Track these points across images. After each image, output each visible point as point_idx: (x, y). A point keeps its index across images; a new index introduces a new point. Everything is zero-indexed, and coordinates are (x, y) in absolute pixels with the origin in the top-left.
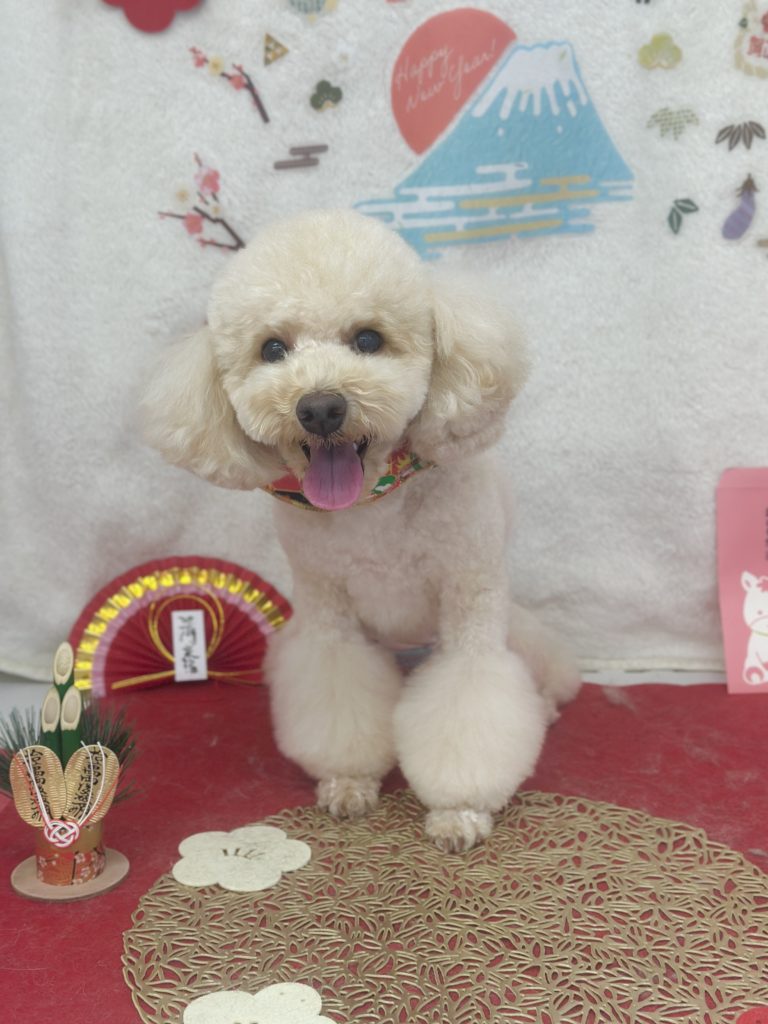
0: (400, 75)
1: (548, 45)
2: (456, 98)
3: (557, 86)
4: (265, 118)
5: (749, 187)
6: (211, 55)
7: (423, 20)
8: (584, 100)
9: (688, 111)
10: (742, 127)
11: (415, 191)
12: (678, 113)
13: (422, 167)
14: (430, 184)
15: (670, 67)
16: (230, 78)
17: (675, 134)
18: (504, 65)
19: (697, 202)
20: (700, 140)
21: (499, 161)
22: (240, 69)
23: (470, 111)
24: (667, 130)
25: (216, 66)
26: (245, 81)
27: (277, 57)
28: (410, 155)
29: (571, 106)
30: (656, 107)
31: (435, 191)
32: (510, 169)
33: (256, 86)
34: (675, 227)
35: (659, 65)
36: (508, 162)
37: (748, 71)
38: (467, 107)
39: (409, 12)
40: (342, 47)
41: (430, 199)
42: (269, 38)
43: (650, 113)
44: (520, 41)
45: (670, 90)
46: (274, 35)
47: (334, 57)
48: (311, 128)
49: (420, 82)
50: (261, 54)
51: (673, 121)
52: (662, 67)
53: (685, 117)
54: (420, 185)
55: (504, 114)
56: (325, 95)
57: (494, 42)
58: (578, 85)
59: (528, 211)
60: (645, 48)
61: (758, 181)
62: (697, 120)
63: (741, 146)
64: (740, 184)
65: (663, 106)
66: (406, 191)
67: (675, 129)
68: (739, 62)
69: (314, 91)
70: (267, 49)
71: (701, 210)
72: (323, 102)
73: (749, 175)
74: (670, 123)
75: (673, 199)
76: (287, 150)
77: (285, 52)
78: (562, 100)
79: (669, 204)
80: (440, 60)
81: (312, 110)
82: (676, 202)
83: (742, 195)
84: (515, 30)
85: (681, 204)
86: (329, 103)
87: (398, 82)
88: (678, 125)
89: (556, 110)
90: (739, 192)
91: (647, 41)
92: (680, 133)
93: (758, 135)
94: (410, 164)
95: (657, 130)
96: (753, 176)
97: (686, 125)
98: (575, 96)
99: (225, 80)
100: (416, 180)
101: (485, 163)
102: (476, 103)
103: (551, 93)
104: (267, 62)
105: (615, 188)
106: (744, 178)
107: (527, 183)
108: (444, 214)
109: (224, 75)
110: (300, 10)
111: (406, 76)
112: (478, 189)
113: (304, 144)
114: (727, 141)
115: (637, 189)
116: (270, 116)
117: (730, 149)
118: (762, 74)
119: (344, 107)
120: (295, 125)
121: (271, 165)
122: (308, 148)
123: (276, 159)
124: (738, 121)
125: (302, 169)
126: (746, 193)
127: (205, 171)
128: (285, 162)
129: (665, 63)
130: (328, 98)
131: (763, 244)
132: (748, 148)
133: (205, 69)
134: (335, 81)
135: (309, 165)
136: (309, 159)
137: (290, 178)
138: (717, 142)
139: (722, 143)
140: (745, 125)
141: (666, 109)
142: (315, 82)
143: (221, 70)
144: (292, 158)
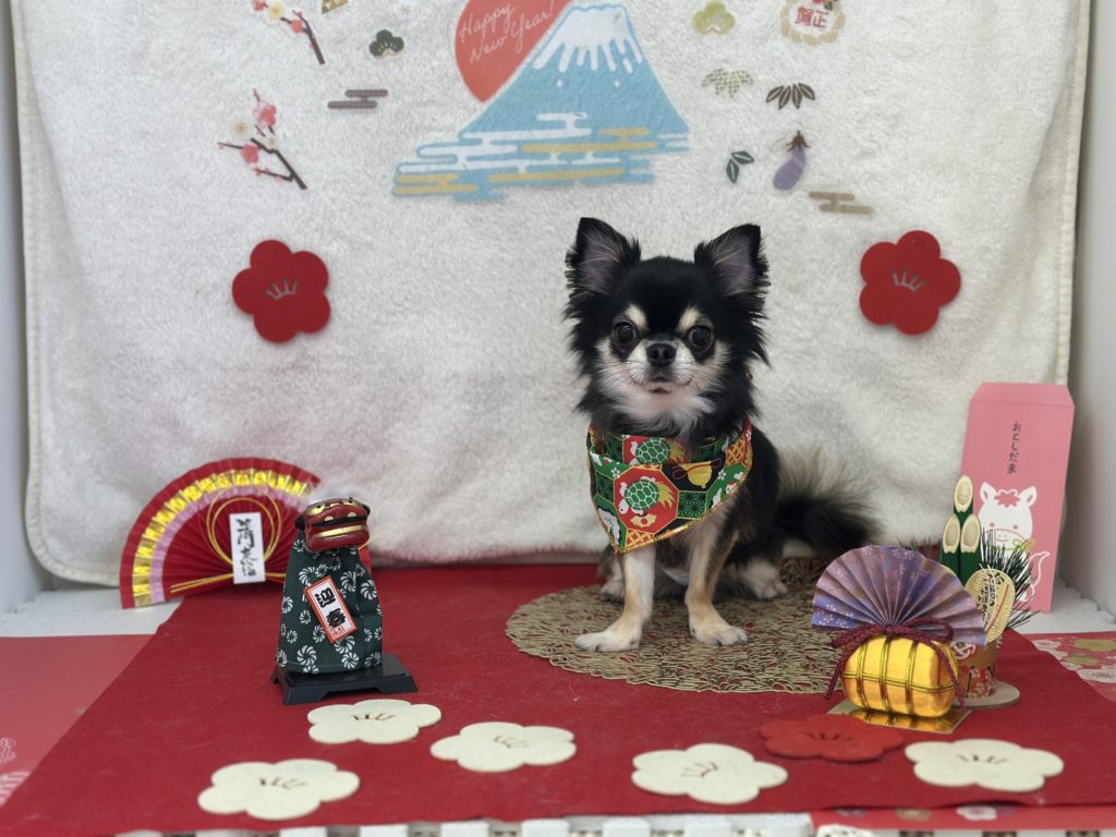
1: (603, 7)
2: (519, 52)
4: (322, 61)
5: (799, 143)
8: (639, 59)
9: (742, 72)
10: (792, 88)
11: (478, 135)
12: (733, 74)
13: (486, 114)
14: (493, 129)
15: (723, 32)
16: (290, 22)
17: (730, 92)
18: (562, 23)
19: (753, 155)
20: (753, 98)
21: (559, 110)
22: (300, 15)
23: (530, 64)
24: (722, 89)
25: (275, 11)
26: (304, 26)
27: (336, 6)
28: (473, 102)
29: (627, 63)
30: (711, 67)
31: (499, 135)
32: (569, 118)
33: (314, 31)
34: (733, 177)
35: (713, 29)
36: (567, 112)
37: (796, 38)
38: (528, 60)
41: (493, 143)
43: (705, 73)
44: (576, 3)
45: (720, 51)
47: (395, 9)
48: (371, 73)
49: (484, 36)
50: (320, 2)
51: (728, 81)
52: (715, 31)
53: (740, 77)
54: (484, 130)
55: (563, 67)
56: (386, 43)
58: (632, 44)
59: (590, 159)
60: (699, 14)
61: (808, 138)
62: (751, 80)
63: (791, 104)
64: (790, 139)
65: (718, 67)
67: (730, 87)
68: (786, 29)
69: (375, 40)
71: (756, 161)
72: (383, 50)
73: (799, 132)
75: (731, 151)
76: (343, 92)
77: (344, 3)
78: (618, 57)
79: (726, 157)
80: (504, 16)
81: (372, 57)
82: (733, 154)
83: (792, 149)
85: (737, 156)
86: (391, 51)
87: (462, 36)
88: (732, 85)
89: (612, 66)
90: (789, 147)
91: (701, 7)
92: (735, 92)
93: (808, 96)
94: (474, 111)
95: (712, 88)
96: (802, 133)
97: (740, 84)
98: (630, 55)
99: (285, 23)
100: (480, 125)
101: (545, 111)
102: (536, 57)
103: (607, 50)
104: (325, 10)
105: (671, 140)
106: (795, 134)
107: (587, 131)
108: (507, 157)
109: (283, 19)
111: (469, 30)
112: (538, 137)
113: (362, 88)
114: (777, 100)
115: (692, 142)
116: (325, 58)
117: (780, 107)
118: (812, 41)
119: (406, 55)
120: (353, 69)
121: (325, 103)
122: (365, 91)
123: (331, 99)
124: (788, 83)
125: (359, 110)
126: (796, 148)
127: (262, 106)
128: (340, 102)
129: (718, 29)
130: (389, 47)
131: (814, 195)
132: (798, 107)
133: (265, 13)
134: (396, 30)
135: (367, 107)
136: (366, 102)
137: (346, 119)
138: (767, 101)
139: (773, 102)
140: (795, 86)
141: (720, 70)
142: (376, 31)
143: (282, 15)
144: (348, 99)
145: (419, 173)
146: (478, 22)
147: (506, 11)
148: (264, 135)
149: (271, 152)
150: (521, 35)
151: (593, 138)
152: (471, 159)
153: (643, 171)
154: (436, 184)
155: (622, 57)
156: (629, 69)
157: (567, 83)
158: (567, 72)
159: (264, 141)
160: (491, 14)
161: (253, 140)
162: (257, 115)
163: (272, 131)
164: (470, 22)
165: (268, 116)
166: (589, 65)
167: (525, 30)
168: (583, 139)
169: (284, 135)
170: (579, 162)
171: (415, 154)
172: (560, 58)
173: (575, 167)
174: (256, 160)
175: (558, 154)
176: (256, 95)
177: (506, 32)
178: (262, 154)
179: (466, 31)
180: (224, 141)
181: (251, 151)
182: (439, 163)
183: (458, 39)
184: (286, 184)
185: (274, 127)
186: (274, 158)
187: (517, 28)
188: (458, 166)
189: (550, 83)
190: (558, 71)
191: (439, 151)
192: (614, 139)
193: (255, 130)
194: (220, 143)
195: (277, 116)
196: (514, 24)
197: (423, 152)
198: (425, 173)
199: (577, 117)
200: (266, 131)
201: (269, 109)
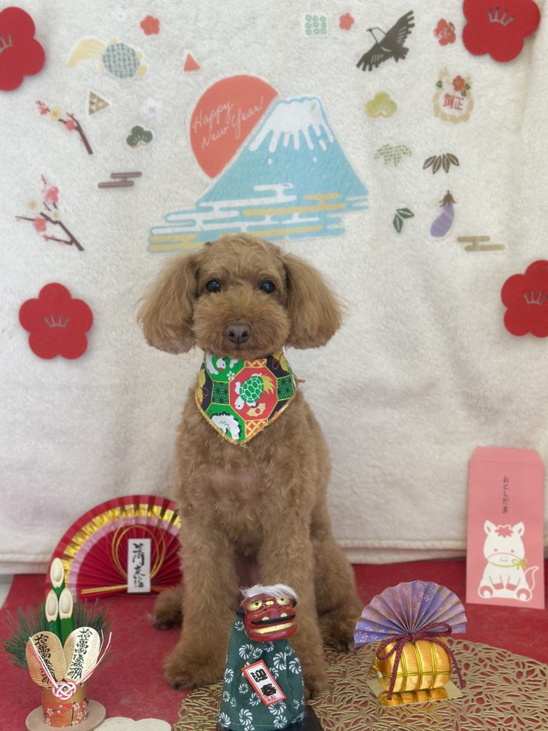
0: (196, 123)
1: (302, 100)
2: (238, 138)
3: (311, 128)
4: (90, 151)
5: (448, 200)
6: (52, 106)
7: (211, 83)
8: (331, 140)
9: (404, 146)
10: (442, 157)
11: (210, 204)
12: (397, 148)
13: (215, 187)
14: (221, 199)
15: (389, 115)
16: (65, 122)
17: (395, 162)
18: (270, 114)
19: (413, 211)
20: (413, 165)
21: (271, 182)
22: (72, 116)
23: (247, 147)
24: (389, 160)
25: (55, 114)
26: (75, 124)
27: (99, 108)
28: (206, 178)
29: (322, 143)
30: (381, 144)
31: (225, 204)
32: (279, 188)
33: (83, 128)
34: (399, 228)
35: (381, 114)
36: (277, 183)
37: (444, 118)
38: (245, 144)
39: (201, 78)
40: (151, 102)
41: (221, 209)
42: (92, 95)
43: (376, 148)
44: (280, 97)
45: (389, 132)
46: (95, 93)
47: (144, 110)
48: (129, 159)
49: (211, 127)
50: (87, 106)
51: (393, 153)
52: (383, 115)
53: (402, 150)
54: (215, 200)
55: (272, 149)
56: (138, 136)
57: (262, 98)
58: (326, 128)
59: (296, 219)
60: (370, 102)
61: (455, 196)
62: (410, 152)
63: (442, 170)
64: (442, 198)
65: (386, 143)
66: (203, 205)
67: (395, 158)
68: (437, 111)
69: (130, 134)
70: (92, 103)
71: (416, 216)
72: (137, 142)
73: (448, 191)
74: (391, 155)
75: (397, 208)
76: (109, 175)
77: (107, 104)
78: (315, 139)
79: (394, 212)
80: (225, 111)
81: (129, 147)
82: (398, 210)
83: (443, 205)
84: (277, 90)
85: (401, 212)
86: (143, 142)
87: (195, 128)
88: (396, 156)
89: (311, 146)
90: (441, 204)
91: (372, 97)
92: (398, 161)
93: (453, 163)
94: (207, 185)
95: (382, 159)
96: (451, 192)
97: (402, 156)
98: (324, 136)
99: (62, 123)
100: (212, 196)
101: (260, 184)
102: (251, 141)
103: (307, 134)
104: (91, 111)
105: (356, 201)
106: (445, 193)
107: (293, 198)
108: (232, 220)
109: (61, 120)
110: (116, 75)
111: (200, 123)
112: (255, 202)
113: (123, 171)
114: (431, 167)
115: (371, 202)
116: (93, 150)
117: (434, 172)
118: (455, 120)
119: (155, 144)
120: (115, 157)
121: (96, 185)
122: (125, 174)
123: (100, 181)
124: (439, 153)
125: (121, 188)
126: (447, 203)
127: (48, 188)
128: (107, 183)
129: (384, 113)
130: (142, 139)
131: (461, 240)
132: (447, 172)
133: (48, 116)
134: (146, 126)
135: (126, 186)
136: (126, 181)
137: (111, 195)
138: (424, 168)
139: (428, 169)
140: (444, 156)
141: (387, 146)
142: (131, 127)
143: (59, 117)
144: (112, 180)
145: (167, 235)
146: (206, 116)
147: (227, 107)
148: (49, 210)
149: (55, 223)
150: (239, 125)
151: (298, 203)
152: (205, 222)
153: (336, 227)
154: (180, 242)
155: (318, 138)
156: (324, 148)
157: (276, 161)
158: (276, 152)
159: (51, 215)
160: (215, 111)
161: (42, 214)
162: (45, 195)
163: (55, 206)
164: (201, 116)
165: (53, 195)
166: (293, 146)
167: (242, 122)
168: (290, 204)
169: (65, 210)
170: (288, 222)
171: (164, 221)
172: (270, 141)
173: (285, 226)
174: (44, 229)
175: (271, 216)
176: (43, 179)
177: (228, 123)
178: (49, 225)
179: (198, 124)
180: (21, 215)
181: (41, 222)
182: (182, 227)
183: (192, 131)
184: (67, 247)
185: (57, 204)
186: (58, 227)
187: (235, 120)
188: (197, 228)
189: (263, 162)
190: (268, 152)
191: (182, 217)
192: (314, 202)
193: (44, 206)
194: (17, 217)
195: (59, 195)
196: (234, 116)
197: (169, 218)
198: (172, 234)
199: (284, 187)
200: (51, 207)
201: (54, 189)
